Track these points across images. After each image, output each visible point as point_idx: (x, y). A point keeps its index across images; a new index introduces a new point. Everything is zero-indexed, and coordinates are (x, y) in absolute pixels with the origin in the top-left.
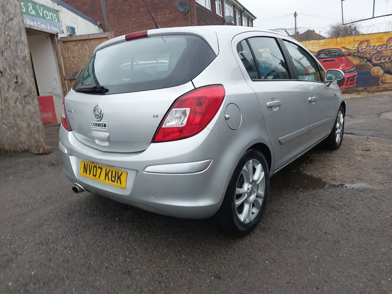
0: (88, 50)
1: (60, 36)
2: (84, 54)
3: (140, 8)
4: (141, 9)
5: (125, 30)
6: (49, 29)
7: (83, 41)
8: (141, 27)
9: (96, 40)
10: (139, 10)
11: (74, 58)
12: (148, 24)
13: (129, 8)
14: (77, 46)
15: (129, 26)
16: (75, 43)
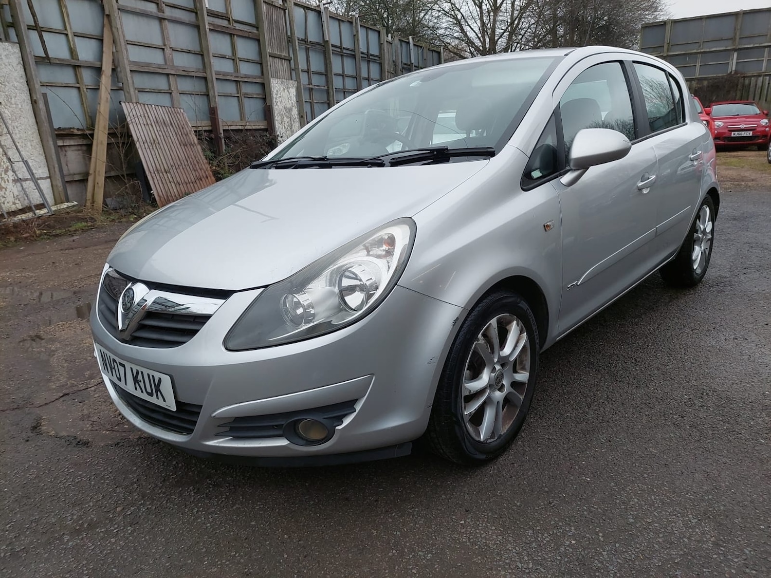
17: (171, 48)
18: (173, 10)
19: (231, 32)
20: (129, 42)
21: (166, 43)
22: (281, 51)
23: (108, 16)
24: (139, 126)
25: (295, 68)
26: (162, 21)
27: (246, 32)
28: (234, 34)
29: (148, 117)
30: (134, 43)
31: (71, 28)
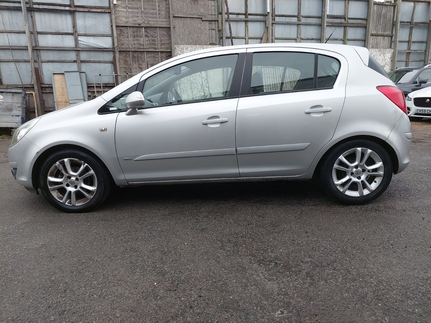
17: (300, 38)
18: (307, 19)
19: (344, 25)
20: (276, 38)
21: (298, 36)
22: (385, 31)
23: (267, 27)
24: (268, 79)
25: (394, 41)
26: (299, 25)
27: (357, 24)
28: (347, 26)
29: (276, 74)
30: (279, 39)
31: (248, 36)
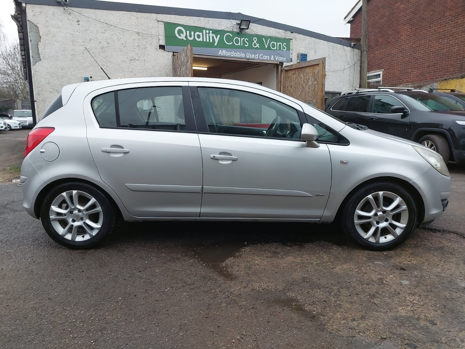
0: (303, 79)
1: (285, 64)
2: (299, 82)
3: (446, 12)
4: (447, 14)
5: (420, 44)
6: (272, 59)
7: (300, 69)
8: (442, 38)
9: (310, 67)
10: (444, 15)
11: (291, 87)
12: (453, 33)
13: (432, 14)
14: (295, 74)
15: (426, 38)
16: (294, 72)
